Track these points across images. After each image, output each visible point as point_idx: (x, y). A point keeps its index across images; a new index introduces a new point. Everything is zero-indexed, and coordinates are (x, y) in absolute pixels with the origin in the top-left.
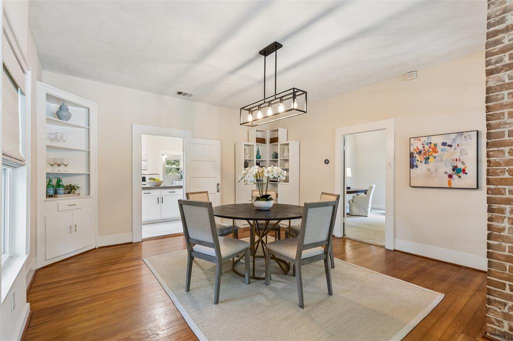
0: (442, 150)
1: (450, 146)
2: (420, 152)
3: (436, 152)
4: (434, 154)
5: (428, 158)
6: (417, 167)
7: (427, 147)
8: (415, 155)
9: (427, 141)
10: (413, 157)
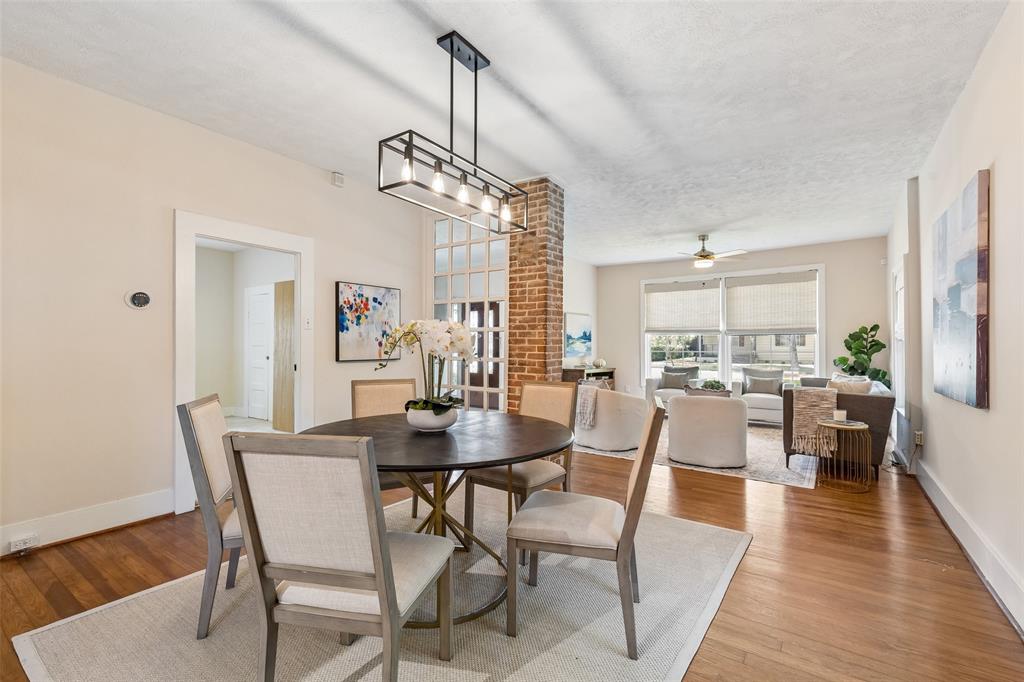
0: (374, 308)
1: (380, 303)
2: (351, 307)
3: (368, 310)
4: (366, 313)
5: (359, 318)
6: (347, 329)
7: (358, 301)
8: (346, 310)
9: (359, 292)
10: (343, 313)
